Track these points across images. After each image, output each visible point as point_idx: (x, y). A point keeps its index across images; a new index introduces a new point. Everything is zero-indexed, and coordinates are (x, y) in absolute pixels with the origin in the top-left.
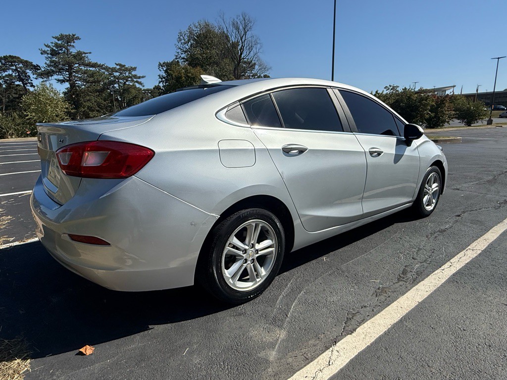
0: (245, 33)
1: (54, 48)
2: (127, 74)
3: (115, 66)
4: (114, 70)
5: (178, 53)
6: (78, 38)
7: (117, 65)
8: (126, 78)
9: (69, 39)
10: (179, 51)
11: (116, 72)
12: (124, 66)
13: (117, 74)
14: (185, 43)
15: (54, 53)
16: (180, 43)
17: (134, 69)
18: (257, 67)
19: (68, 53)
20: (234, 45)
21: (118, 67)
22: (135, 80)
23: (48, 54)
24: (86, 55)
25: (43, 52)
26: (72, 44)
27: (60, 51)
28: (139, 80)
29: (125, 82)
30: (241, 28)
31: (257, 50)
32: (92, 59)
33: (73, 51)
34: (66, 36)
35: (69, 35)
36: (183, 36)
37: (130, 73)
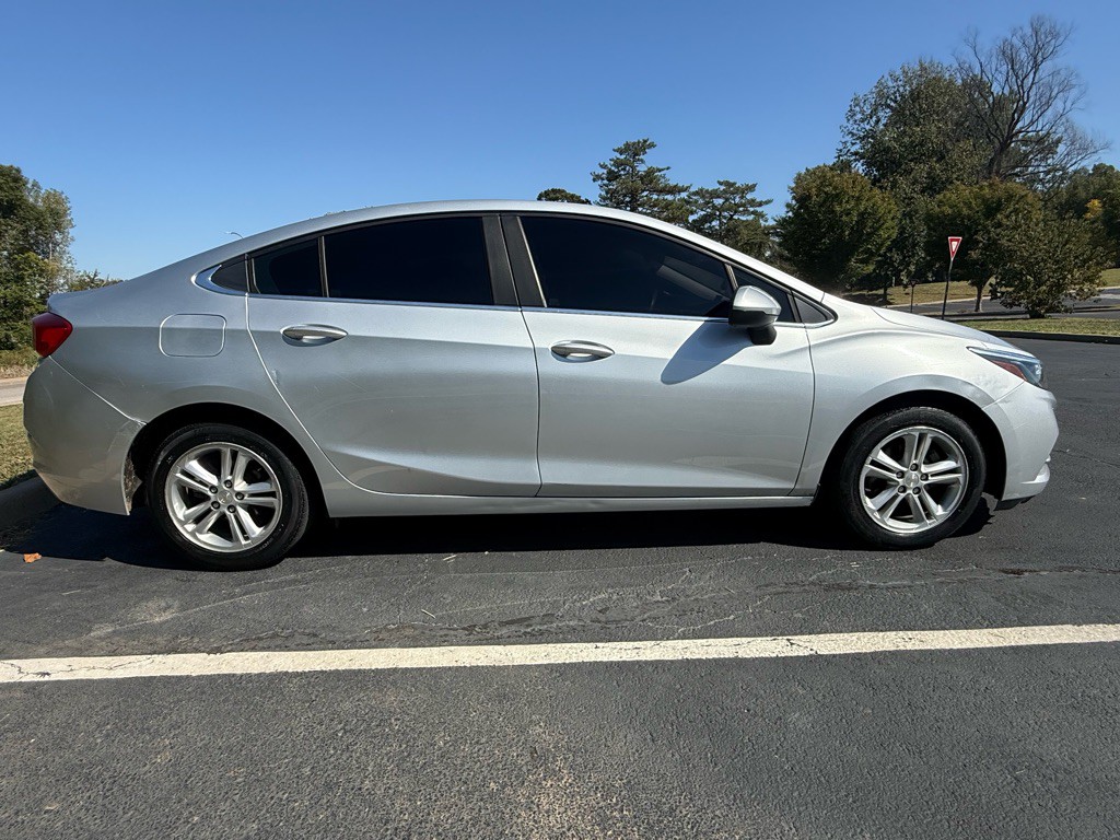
0: (1036, 66)
1: (613, 168)
2: (737, 200)
3: (717, 186)
4: (715, 194)
5: (845, 143)
6: (652, 145)
7: (721, 183)
8: (735, 209)
9: (636, 150)
10: (849, 138)
11: (719, 197)
12: (735, 184)
13: (719, 202)
14: (863, 121)
15: (612, 176)
16: (851, 122)
17: (751, 188)
18: (1061, 149)
19: (634, 173)
20: (999, 104)
21: (722, 188)
22: (751, 209)
23: (603, 179)
24: (662, 173)
25: (597, 178)
26: (641, 157)
27: (622, 173)
28: (759, 209)
29: (732, 216)
30: (1023, 55)
31: (1069, 104)
32: (673, 179)
33: (642, 169)
34: (634, 144)
35: (639, 142)
36: (862, 105)
37: (742, 197)
